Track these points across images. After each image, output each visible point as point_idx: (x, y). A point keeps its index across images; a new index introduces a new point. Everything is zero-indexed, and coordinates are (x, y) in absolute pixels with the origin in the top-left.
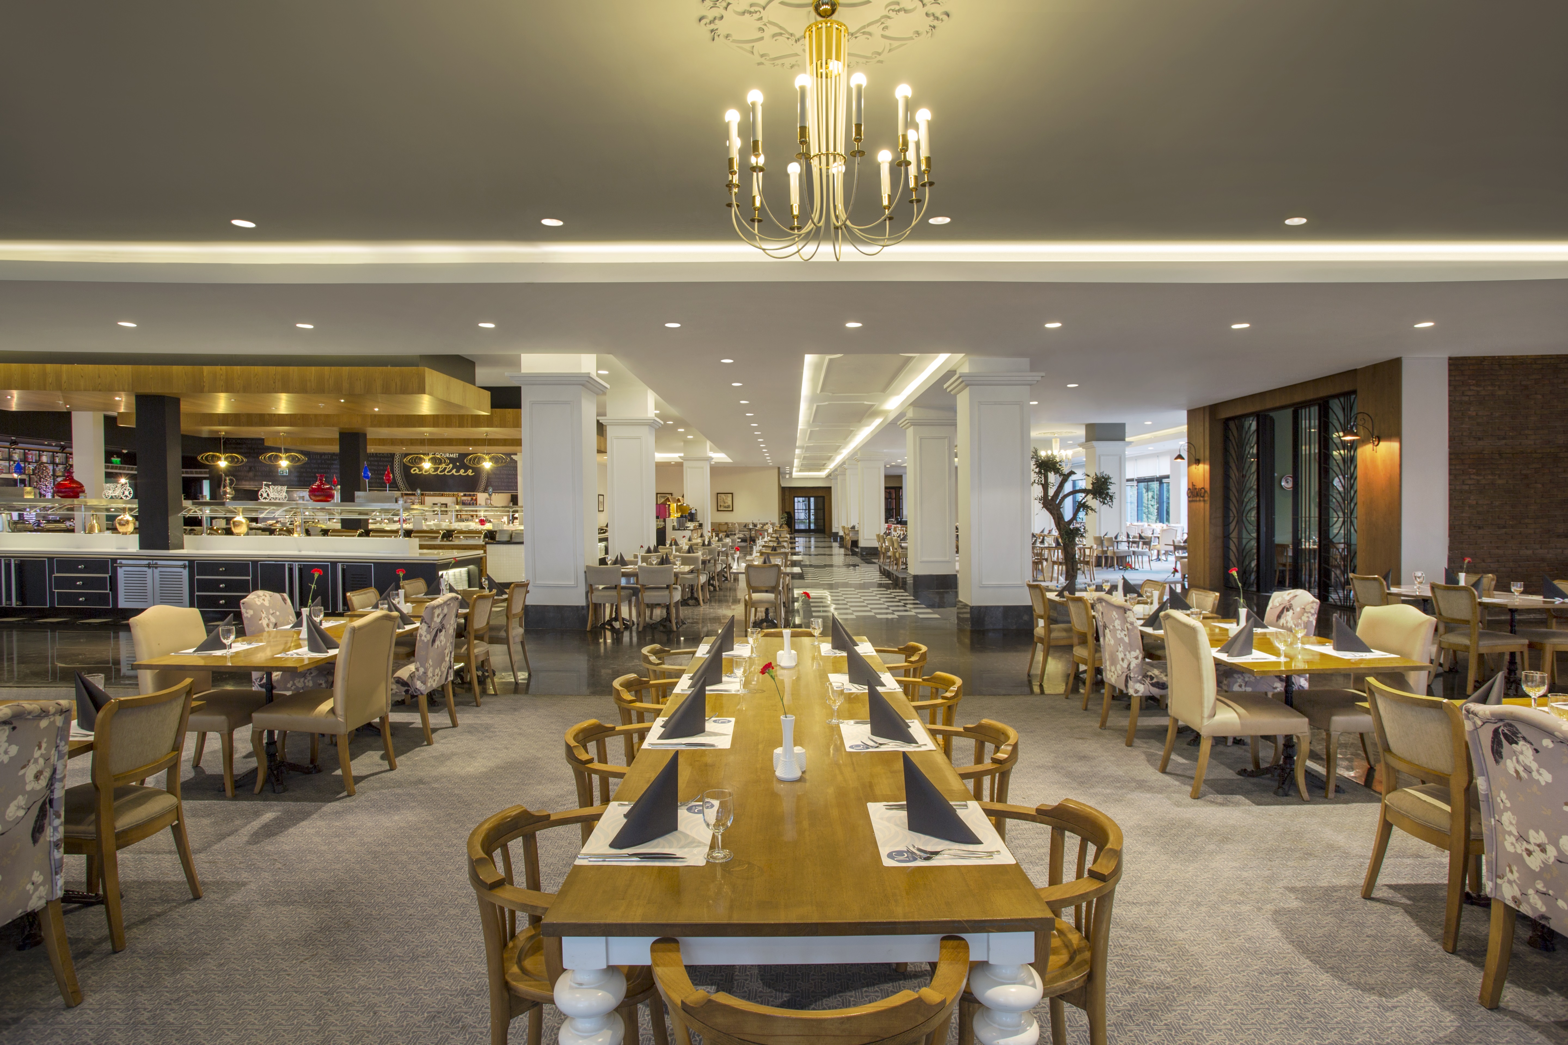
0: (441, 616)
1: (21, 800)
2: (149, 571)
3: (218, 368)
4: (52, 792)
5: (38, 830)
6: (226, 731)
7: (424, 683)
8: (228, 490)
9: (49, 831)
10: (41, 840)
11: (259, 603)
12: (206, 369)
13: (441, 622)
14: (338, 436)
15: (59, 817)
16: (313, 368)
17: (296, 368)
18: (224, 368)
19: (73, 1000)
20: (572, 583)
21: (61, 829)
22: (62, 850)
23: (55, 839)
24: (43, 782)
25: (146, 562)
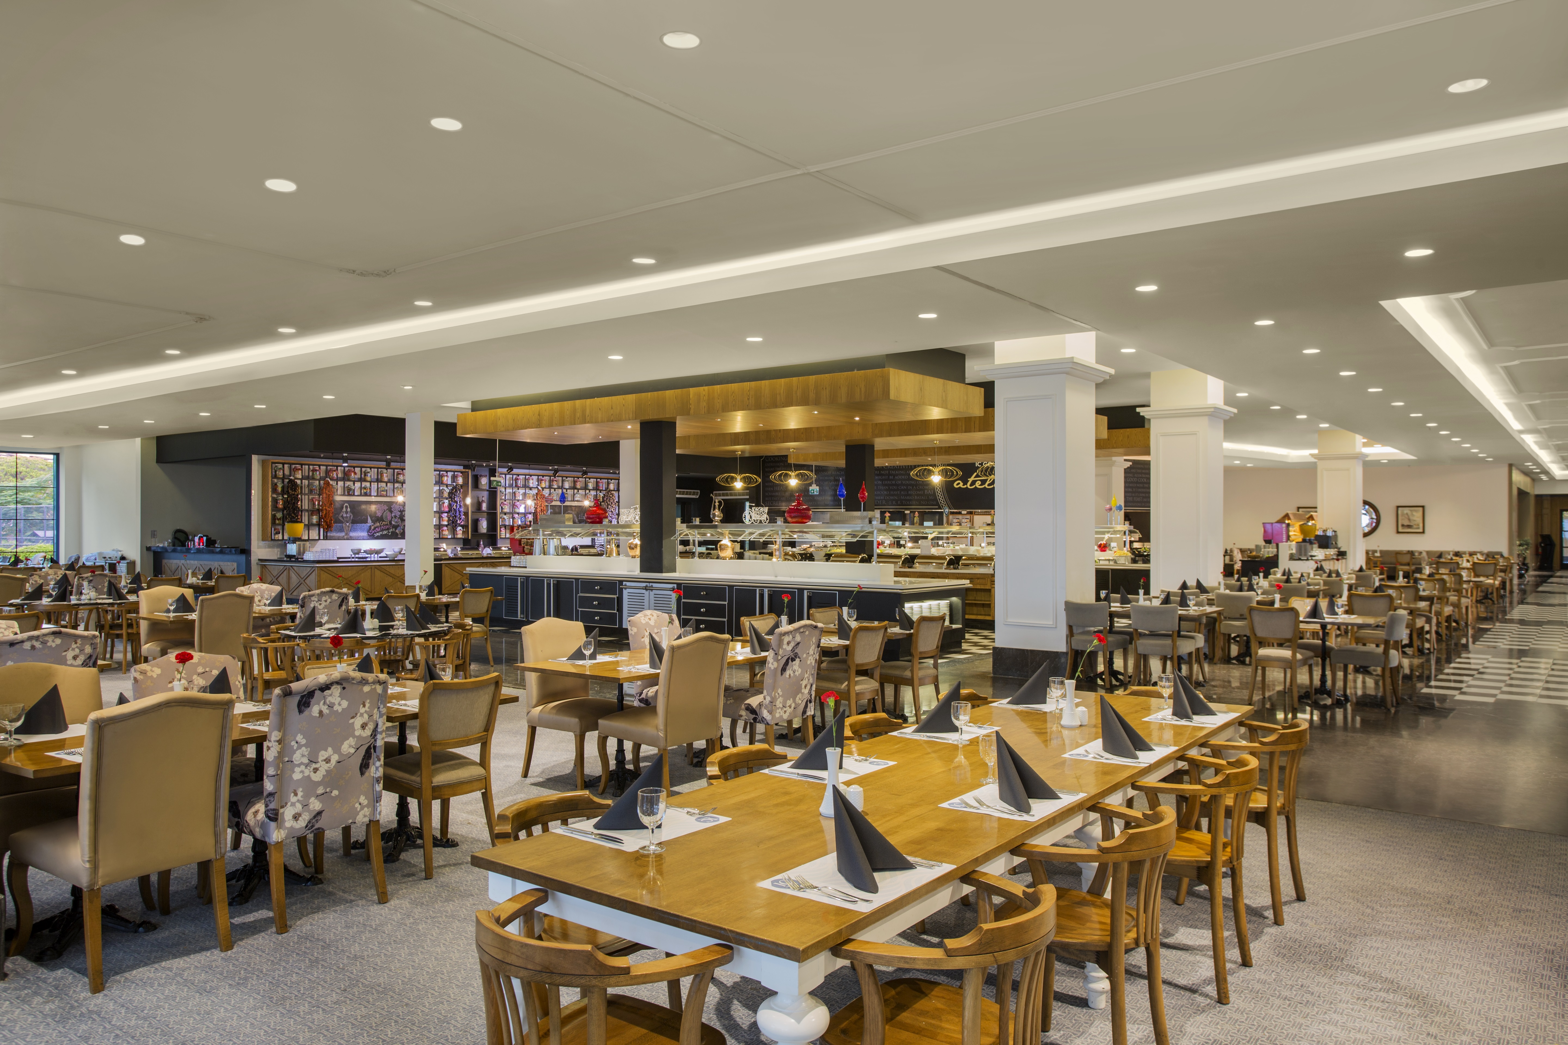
0: (792, 644)
1: (351, 741)
2: (646, 593)
3: (702, 388)
4: (375, 741)
5: (364, 766)
6: (578, 733)
7: (770, 712)
8: (717, 512)
9: (372, 769)
10: (367, 774)
11: (644, 622)
12: (692, 390)
13: (793, 650)
14: (843, 449)
15: (379, 760)
16: (783, 380)
17: (767, 382)
18: (706, 388)
19: (383, 899)
20: (1050, 622)
21: (381, 770)
22: (381, 785)
23: (377, 776)
24: (368, 732)
25: (644, 585)
